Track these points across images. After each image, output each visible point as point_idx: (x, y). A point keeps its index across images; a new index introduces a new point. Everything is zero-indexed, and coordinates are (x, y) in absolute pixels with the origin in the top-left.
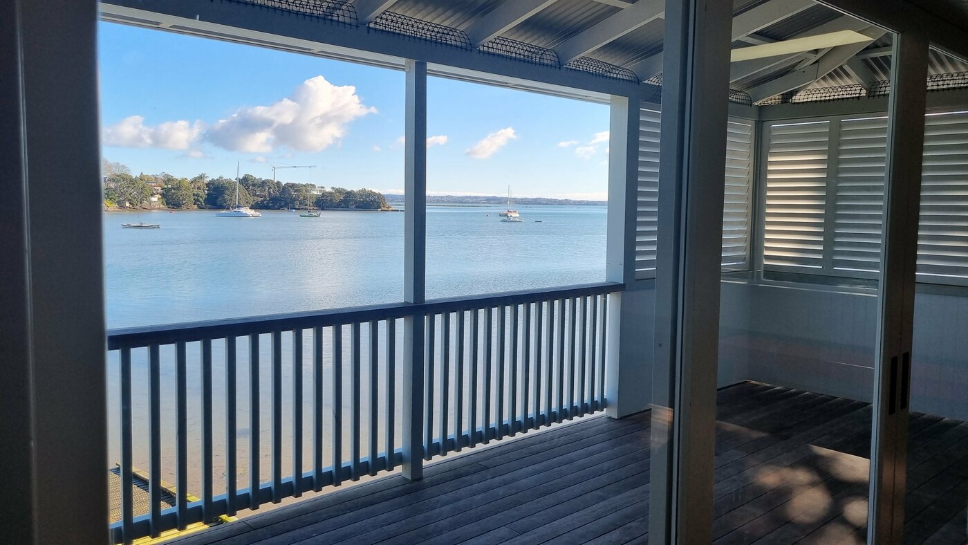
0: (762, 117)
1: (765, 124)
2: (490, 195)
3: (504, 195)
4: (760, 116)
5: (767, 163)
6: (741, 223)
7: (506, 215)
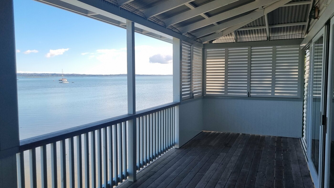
0: (205, 47)
1: (205, 49)
2: (53, 73)
3: (61, 73)
4: (204, 47)
5: (206, 62)
6: (199, 81)
7: (61, 80)
